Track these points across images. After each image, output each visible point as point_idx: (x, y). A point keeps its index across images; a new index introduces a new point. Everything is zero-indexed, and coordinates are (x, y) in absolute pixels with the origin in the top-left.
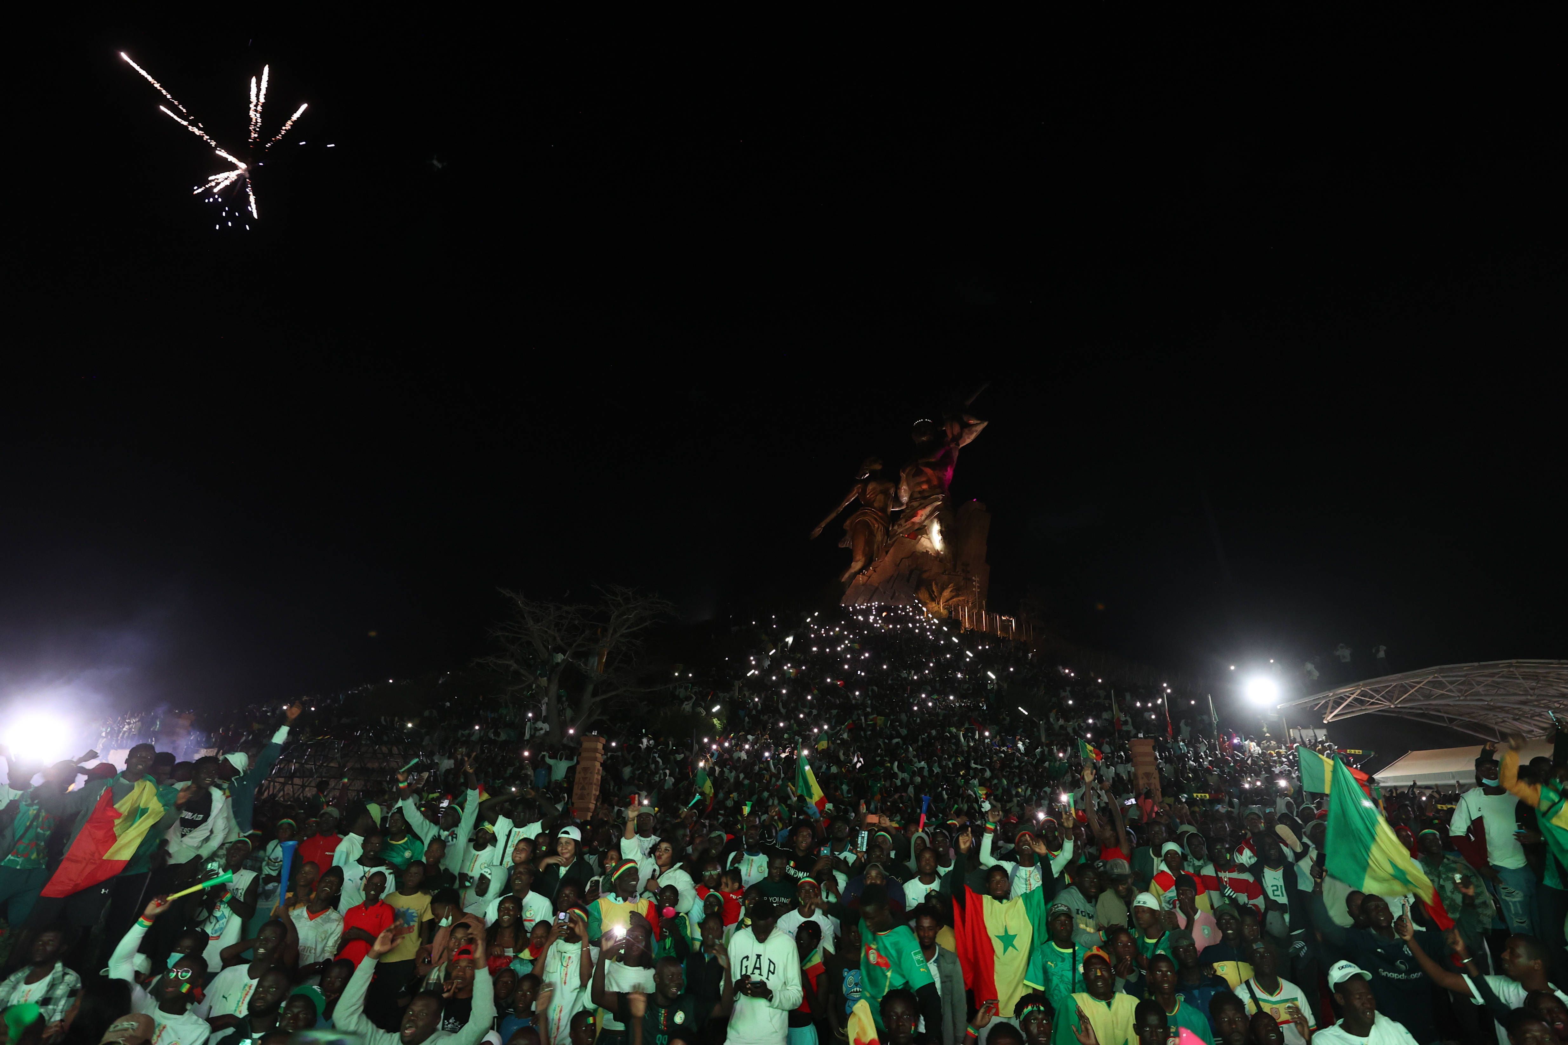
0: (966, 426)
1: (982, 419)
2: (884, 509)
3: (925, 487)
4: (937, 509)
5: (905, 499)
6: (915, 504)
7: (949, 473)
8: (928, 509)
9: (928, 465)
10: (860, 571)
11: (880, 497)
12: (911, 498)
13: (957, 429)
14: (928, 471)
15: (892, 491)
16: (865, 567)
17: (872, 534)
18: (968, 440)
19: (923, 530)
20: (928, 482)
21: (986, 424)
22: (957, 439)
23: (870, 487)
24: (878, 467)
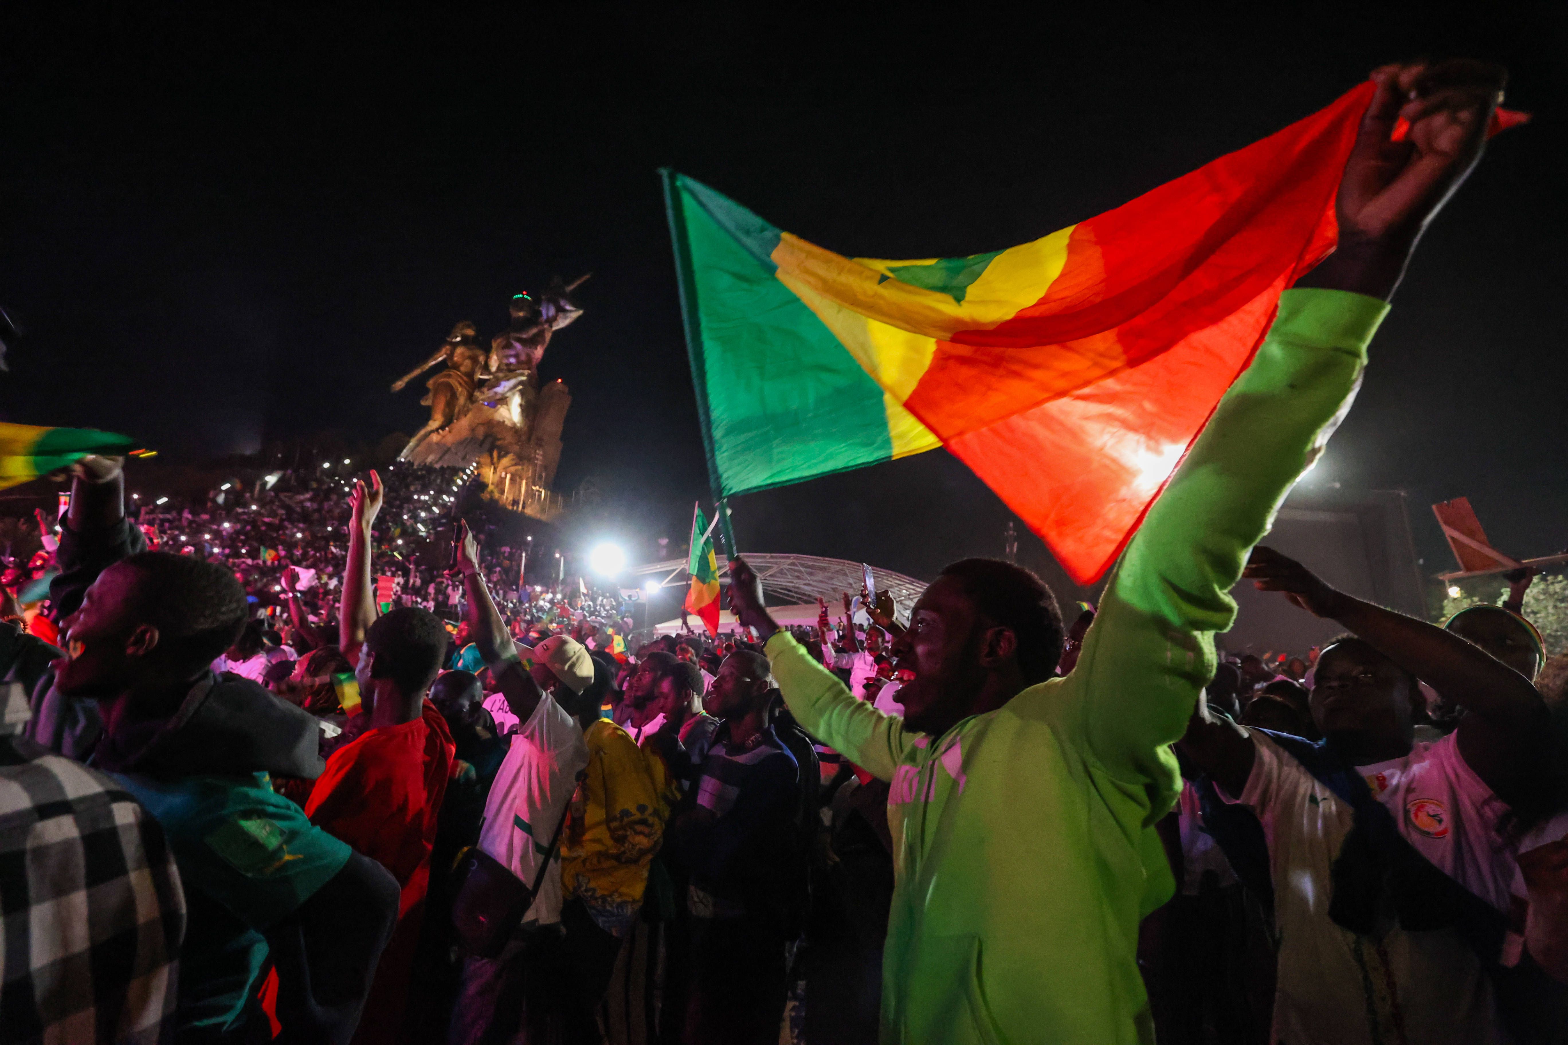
0: (561, 310)
1: (578, 306)
2: (470, 375)
3: (512, 360)
4: (521, 383)
5: (494, 369)
6: (501, 375)
7: (539, 352)
8: (513, 382)
9: (519, 340)
10: (437, 430)
11: (468, 362)
12: (499, 369)
13: (552, 311)
14: (518, 345)
15: (482, 359)
16: (442, 427)
17: (454, 396)
18: (562, 323)
19: (503, 400)
20: (516, 356)
21: (581, 312)
22: (551, 321)
23: (459, 350)
24: (470, 332)
